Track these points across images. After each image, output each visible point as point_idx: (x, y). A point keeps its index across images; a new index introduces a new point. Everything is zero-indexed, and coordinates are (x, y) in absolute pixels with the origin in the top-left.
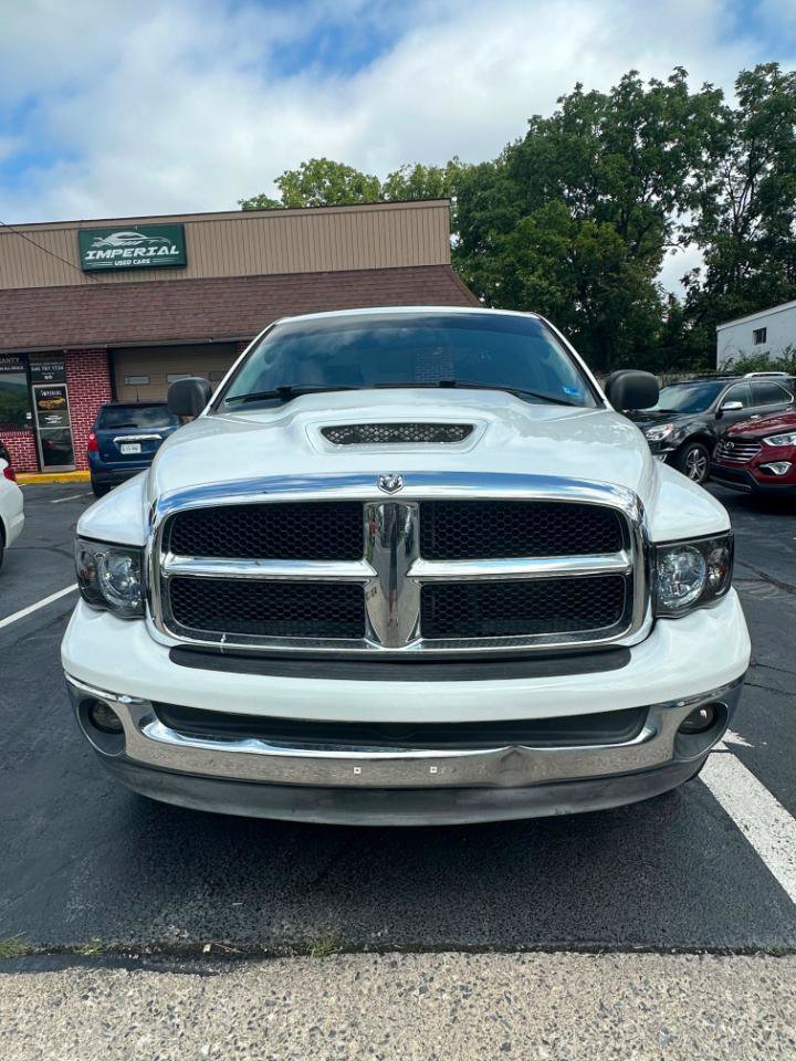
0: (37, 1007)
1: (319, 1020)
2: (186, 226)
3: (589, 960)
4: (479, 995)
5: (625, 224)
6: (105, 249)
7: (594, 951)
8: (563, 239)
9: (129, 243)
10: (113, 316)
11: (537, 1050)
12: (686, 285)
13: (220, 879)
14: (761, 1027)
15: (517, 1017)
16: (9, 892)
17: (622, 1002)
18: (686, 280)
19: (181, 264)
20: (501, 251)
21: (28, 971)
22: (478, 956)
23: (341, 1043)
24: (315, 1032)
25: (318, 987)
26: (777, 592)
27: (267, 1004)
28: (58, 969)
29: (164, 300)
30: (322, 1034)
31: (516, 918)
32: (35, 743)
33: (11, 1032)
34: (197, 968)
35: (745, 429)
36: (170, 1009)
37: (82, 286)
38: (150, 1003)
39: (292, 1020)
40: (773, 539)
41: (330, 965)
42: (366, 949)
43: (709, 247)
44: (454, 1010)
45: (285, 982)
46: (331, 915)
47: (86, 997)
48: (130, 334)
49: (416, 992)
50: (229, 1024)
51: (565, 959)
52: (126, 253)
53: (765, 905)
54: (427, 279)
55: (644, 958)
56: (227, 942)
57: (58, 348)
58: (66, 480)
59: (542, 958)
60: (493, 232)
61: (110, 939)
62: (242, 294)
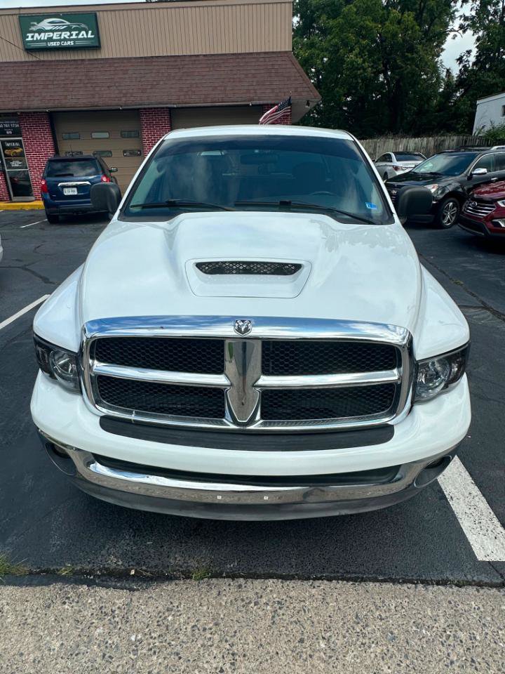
0: (37, 609)
1: (197, 621)
2: (98, 14)
3: (353, 586)
4: (288, 607)
5: (421, 12)
6: (40, 31)
7: (355, 580)
8: (376, 25)
9: (57, 28)
10: (50, 87)
11: (319, 642)
12: (460, 64)
13: (139, 526)
14: (445, 632)
15: (309, 622)
16: (15, 532)
17: (369, 614)
18: (460, 60)
19: (96, 46)
20: (329, 34)
21: (31, 585)
22: (288, 582)
23: (209, 636)
24: (195, 628)
25: (196, 600)
26: (491, 317)
27: (168, 610)
28: (48, 584)
29: (86, 76)
30: (199, 630)
31: (311, 558)
32: (23, 425)
33: (24, 624)
34: (127, 585)
35: (486, 192)
36: (113, 611)
37: (26, 62)
38: (101, 608)
39: (182, 620)
40: (494, 273)
41: (204, 586)
42: (224, 575)
43: (480, 34)
44: (273, 617)
45: (177, 596)
46: (204, 552)
47: (64, 603)
48: (64, 101)
49: (252, 605)
50: (146, 622)
51: (338, 586)
52: (55, 36)
53: (456, 552)
54: (274, 63)
55: (383, 586)
56: (144, 568)
57: (13, 111)
58: (29, 208)
59: (324, 585)
60: (324, 17)
61: (76, 564)
62: (142, 72)
